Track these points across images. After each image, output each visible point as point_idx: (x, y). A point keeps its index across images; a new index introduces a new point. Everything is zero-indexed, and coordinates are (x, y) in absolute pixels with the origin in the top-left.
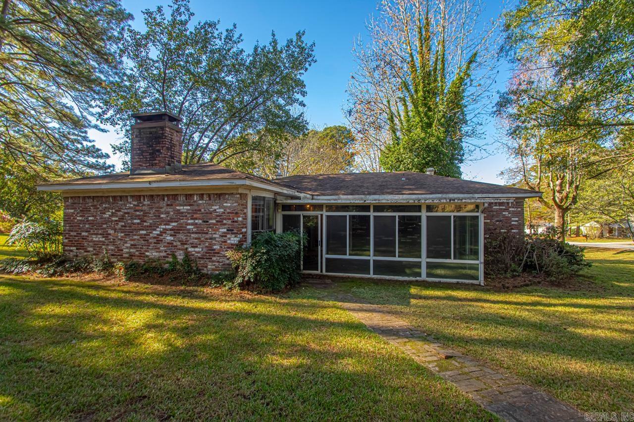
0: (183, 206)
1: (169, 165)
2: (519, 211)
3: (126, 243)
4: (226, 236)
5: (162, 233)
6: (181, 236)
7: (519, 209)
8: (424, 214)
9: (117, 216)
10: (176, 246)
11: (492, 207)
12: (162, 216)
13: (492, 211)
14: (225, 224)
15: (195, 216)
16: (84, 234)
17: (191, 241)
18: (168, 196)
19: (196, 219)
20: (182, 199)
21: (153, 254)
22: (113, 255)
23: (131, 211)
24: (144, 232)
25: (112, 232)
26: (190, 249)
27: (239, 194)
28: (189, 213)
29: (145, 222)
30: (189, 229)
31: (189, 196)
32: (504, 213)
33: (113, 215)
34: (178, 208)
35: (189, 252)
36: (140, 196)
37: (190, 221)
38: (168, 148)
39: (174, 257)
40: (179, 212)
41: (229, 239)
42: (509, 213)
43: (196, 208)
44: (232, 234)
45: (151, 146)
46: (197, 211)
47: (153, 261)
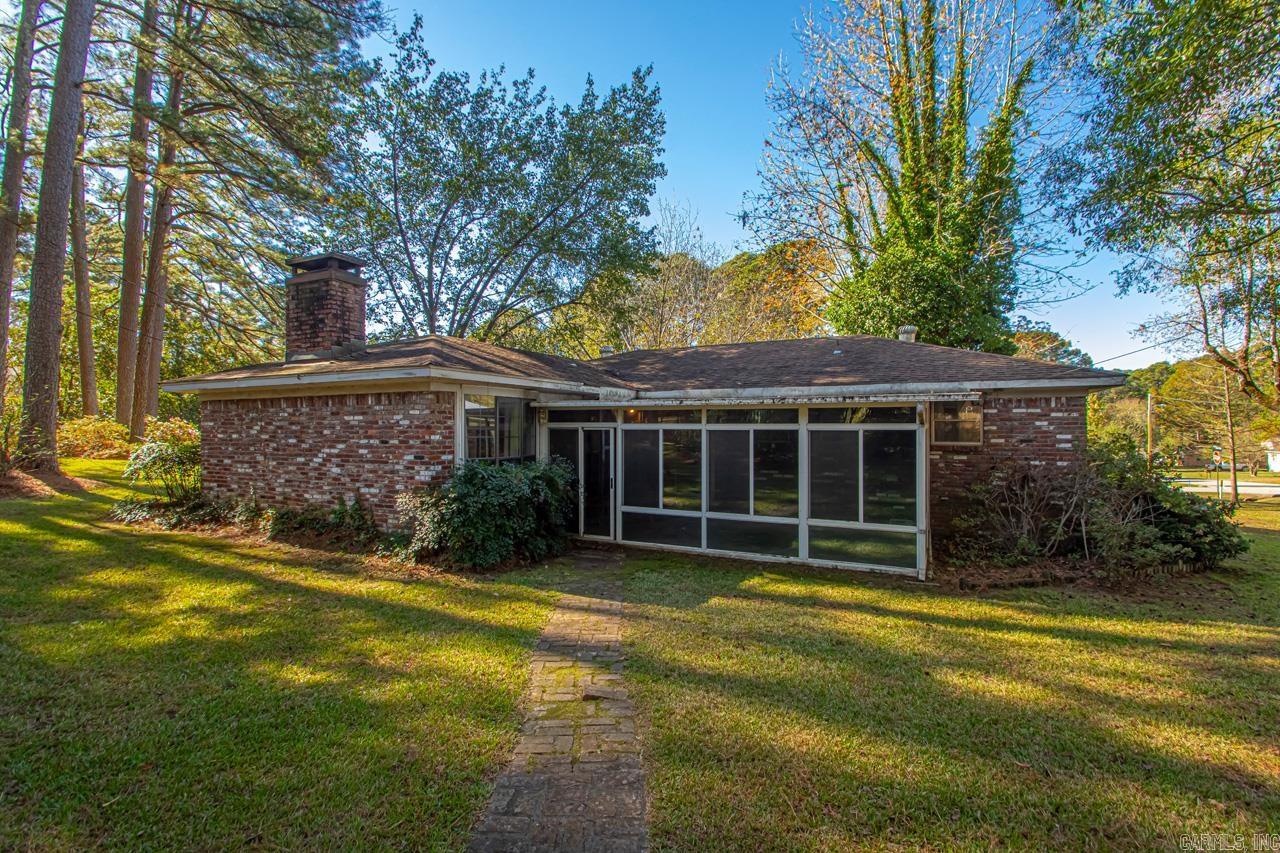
0: (354, 414)
1: (339, 344)
2: (1074, 418)
3: (279, 477)
4: (413, 468)
5: (326, 460)
6: (351, 467)
7: (1075, 415)
8: (803, 428)
9: (267, 433)
10: (344, 484)
11: (1009, 411)
12: (326, 432)
13: (1010, 420)
14: (411, 447)
15: (370, 432)
16: (227, 461)
17: (364, 476)
18: (332, 397)
19: (370, 437)
20: (351, 402)
21: (314, 497)
22: (263, 497)
23: (285, 424)
24: (301, 460)
25: (260, 458)
26: (363, 490)
27: (431, 393)
28: (361, 428)
29: (303, 442)
30: (362, 455)
31: (361, 398)
32: (1038, 423)
33: (262, 430)
34: (346, 418)
35: (364, 494)
36: (296, 398)
37: (364, 441)
38: (335, 316)
39: (342, 503)
40: (347, 426)
41: (418, 472)
42: (1050, 424)
43: (370, 418)
44: (423, 463)
45: (312, 314)
46: (372, 424)
47: (314, 508)
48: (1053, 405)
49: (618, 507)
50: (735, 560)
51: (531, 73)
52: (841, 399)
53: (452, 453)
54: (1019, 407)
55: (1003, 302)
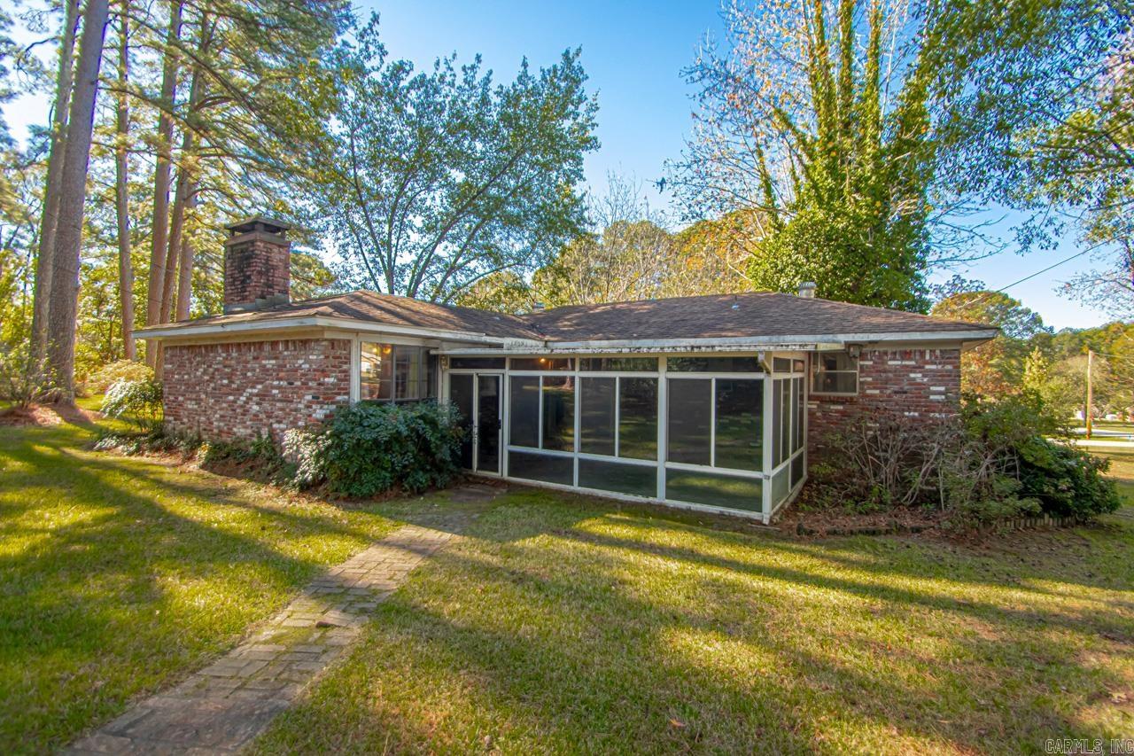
0: (269, 359)
1: (263, 297)
2: (947, 371)
3: (215, 413)
4: (311, 407)
5: (249, 399)
6: (266, 405)
7: (949, 367)
8: (662, 376)
9: (208, 374)
10: (261, 420)
11: (884, 363)
12: (249, 374)
13: (885, 371)
14: (310, 388)
15: (281, 374)
16: (181, 398)
17: (276, 413)
18: (254, 344)
19: (280, 379)
20: (267, 348)
21: (240, 431)
22: (205, 430)
23: (220, 366)
24: (231, 398)
25: (203, 396)
26: (275, 426)
27: (326, 340)
28: (274, 371)
29: (233, 382)
30: (274, 395)
31: (274, 344)
32: (912, 375)
33: (205, 372)
34: (264, 362)
35: (275, 430)
36: (228, 345)
37: (276, 383)
38: (260, 273)
39: (260, 436)
40: (264, 369)
41: (315, 410)
42: (924, 376)
43: (281, 362)
44: (318, 403)
45: (242, 271)
46: (281, 367)
47: (240, 440)
48: (927, 357)
49: (505, 447)
50: (601, 499)
51: (478, 58)
52: (689, 349)
53: (348, 394)
54: (894, 359)
55: (914, 260)
